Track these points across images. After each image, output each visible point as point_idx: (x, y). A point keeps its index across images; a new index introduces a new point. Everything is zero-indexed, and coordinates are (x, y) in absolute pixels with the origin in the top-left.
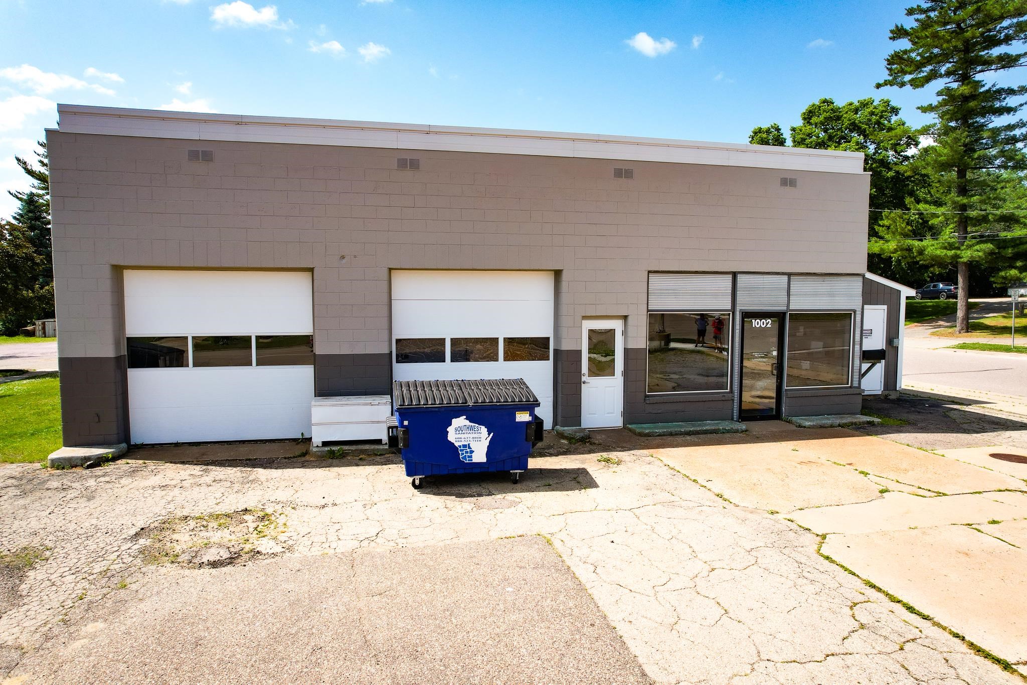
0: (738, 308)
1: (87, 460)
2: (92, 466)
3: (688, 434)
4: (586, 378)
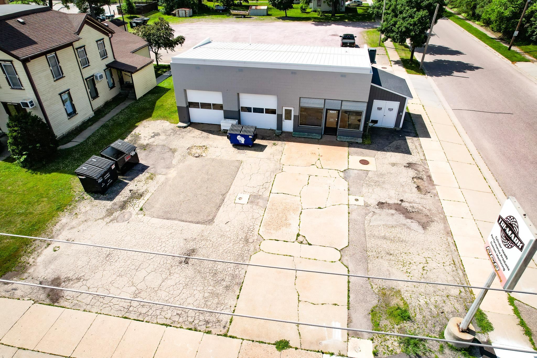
0: (325, 108)
1: (183, 127)
2: (184, 128)
3: (304, 138)
4: (284, 120)
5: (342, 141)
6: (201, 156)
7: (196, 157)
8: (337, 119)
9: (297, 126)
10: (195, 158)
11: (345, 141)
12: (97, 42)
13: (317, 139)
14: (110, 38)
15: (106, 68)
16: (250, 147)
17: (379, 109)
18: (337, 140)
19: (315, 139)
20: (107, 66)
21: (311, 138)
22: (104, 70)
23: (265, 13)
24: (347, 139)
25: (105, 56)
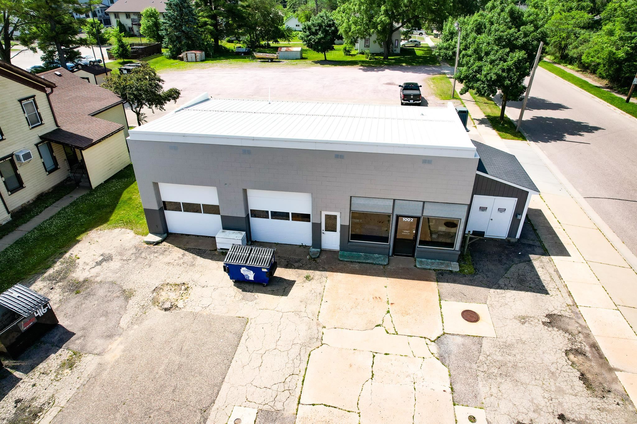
0: (395, 214)
1: (154, 242)
2: (155, 245)
3: (359, 263)
4: (324, 232)
5: (424, 269)
6: (174, 307)
7: (166, 310)
8: (414, 232)
9: (347, 241)
10: (163, 312)
11: (430, 269)
12: (20, 101)
13: (382, 265)
14: (48, 95)
15: (40, 140)
16: (264, 286)
17: (483, 209)
18: (415, 266)
19: (378, 264)
20: (43, 138)
21: (372, 264)
22: (37, 145)
23: (299, 56)
24: (433, 263)
25: (38, 122)
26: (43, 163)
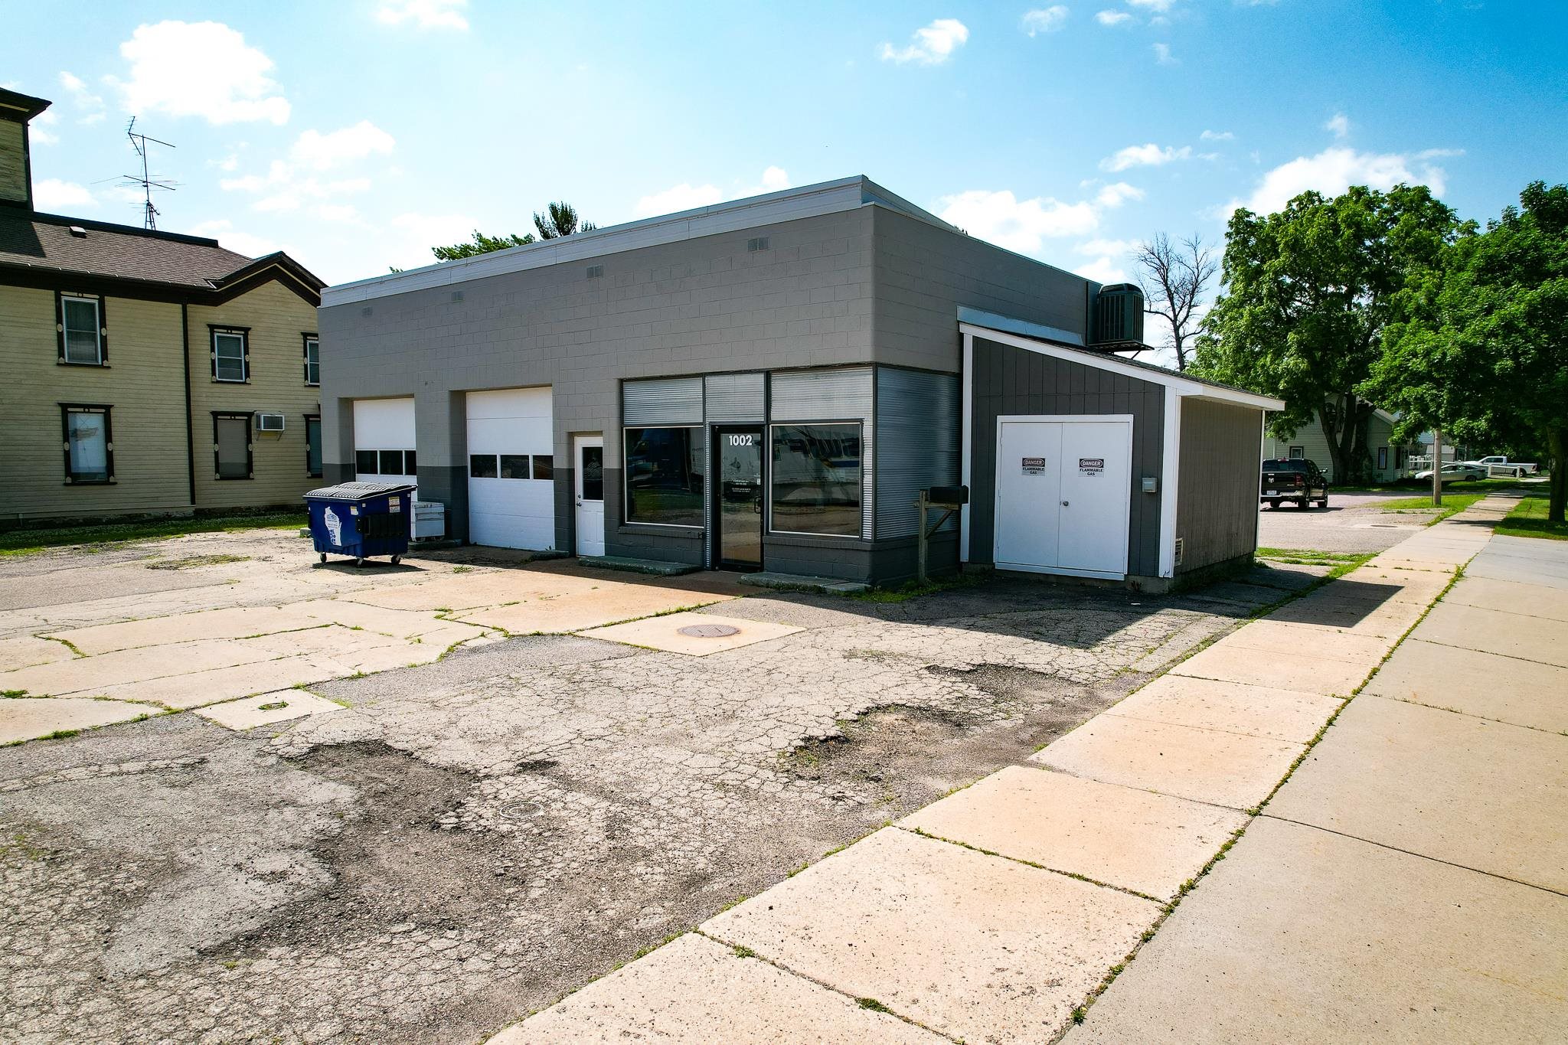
0: (708, 421)
3: (615, 568)
4: (581, 501)
5: (754, 584)
11: (768, 586)
12: (305, 334)
17: (1034, 466)
18: (738, 579)
19: (651, 573)
21: (641, 571)
22: (306, 417)
26: (308, 453)
